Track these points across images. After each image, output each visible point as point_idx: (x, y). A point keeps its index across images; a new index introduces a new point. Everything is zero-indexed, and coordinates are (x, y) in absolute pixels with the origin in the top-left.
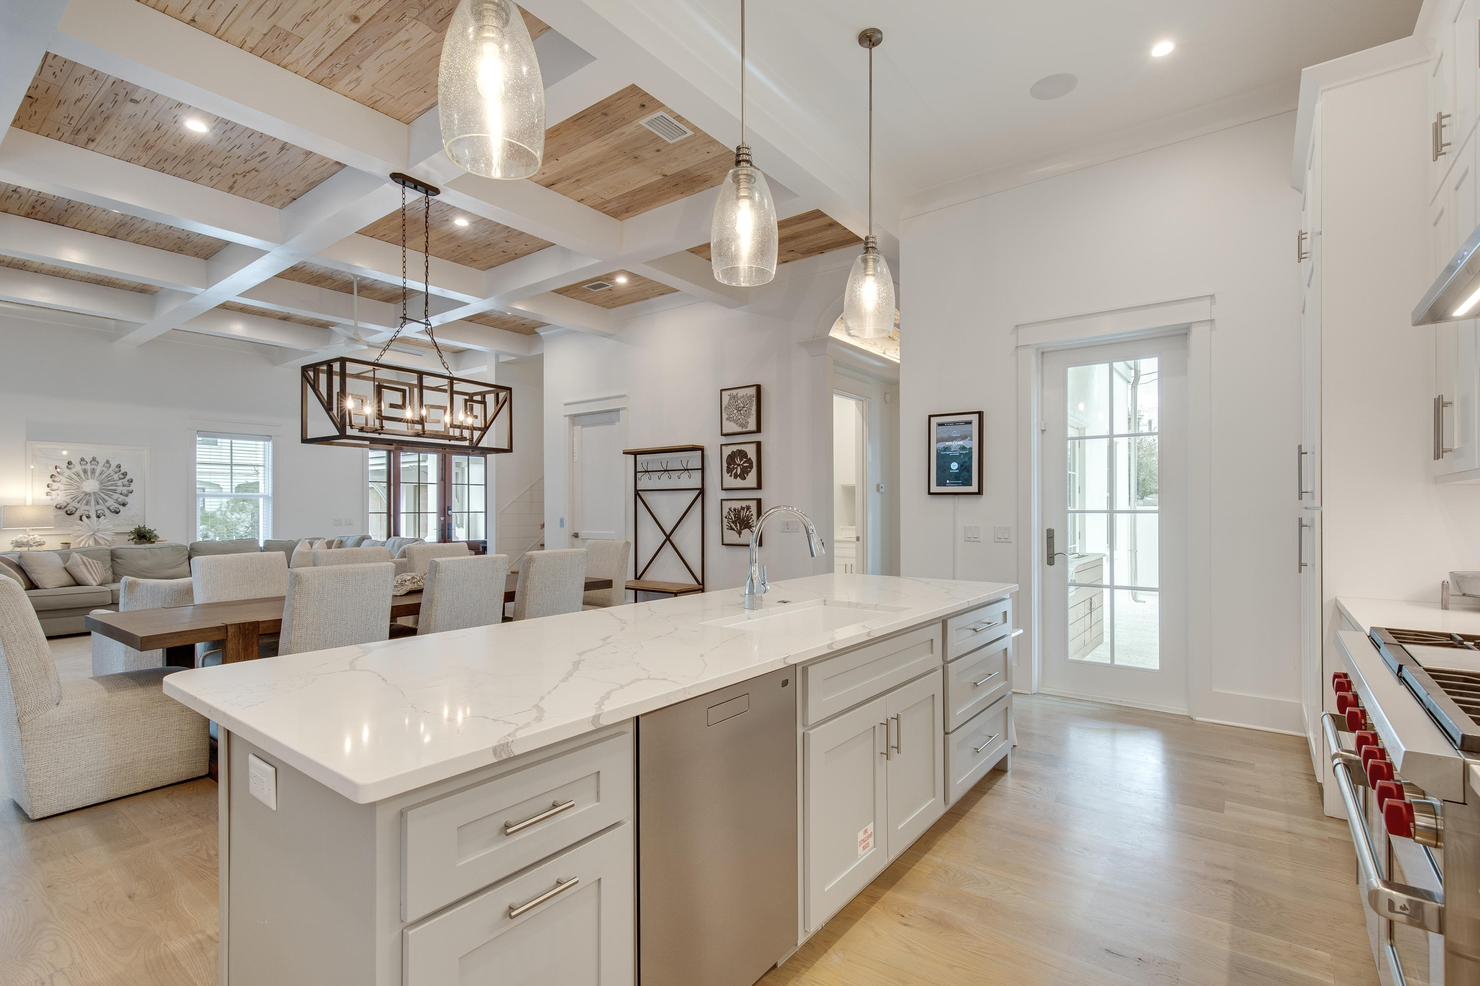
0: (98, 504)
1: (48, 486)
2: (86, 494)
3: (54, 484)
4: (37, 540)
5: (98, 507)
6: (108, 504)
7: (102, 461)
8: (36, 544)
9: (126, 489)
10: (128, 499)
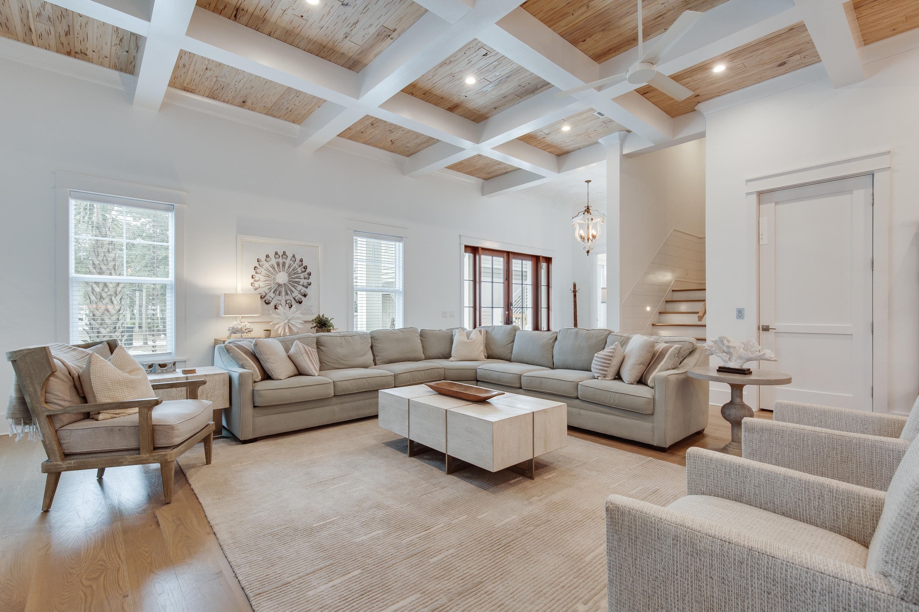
0: (287, 294)
1: (253, 278)
2: (279, 285)
3: (257, 275)
4: (247, 327)
5: (288, 297)
6: (294, 295)
7: (290, 256)
8: (247, 331)
9: (306, 281)
10: (308, 291)
